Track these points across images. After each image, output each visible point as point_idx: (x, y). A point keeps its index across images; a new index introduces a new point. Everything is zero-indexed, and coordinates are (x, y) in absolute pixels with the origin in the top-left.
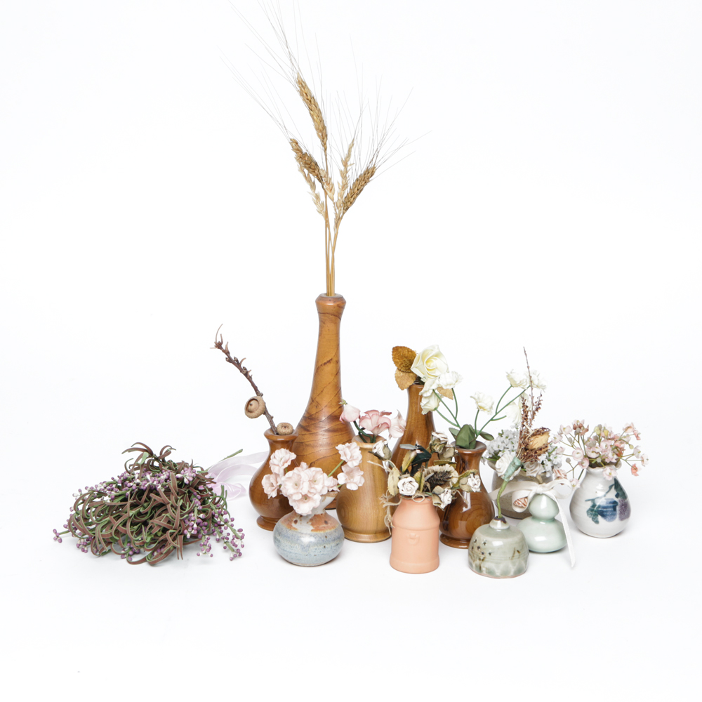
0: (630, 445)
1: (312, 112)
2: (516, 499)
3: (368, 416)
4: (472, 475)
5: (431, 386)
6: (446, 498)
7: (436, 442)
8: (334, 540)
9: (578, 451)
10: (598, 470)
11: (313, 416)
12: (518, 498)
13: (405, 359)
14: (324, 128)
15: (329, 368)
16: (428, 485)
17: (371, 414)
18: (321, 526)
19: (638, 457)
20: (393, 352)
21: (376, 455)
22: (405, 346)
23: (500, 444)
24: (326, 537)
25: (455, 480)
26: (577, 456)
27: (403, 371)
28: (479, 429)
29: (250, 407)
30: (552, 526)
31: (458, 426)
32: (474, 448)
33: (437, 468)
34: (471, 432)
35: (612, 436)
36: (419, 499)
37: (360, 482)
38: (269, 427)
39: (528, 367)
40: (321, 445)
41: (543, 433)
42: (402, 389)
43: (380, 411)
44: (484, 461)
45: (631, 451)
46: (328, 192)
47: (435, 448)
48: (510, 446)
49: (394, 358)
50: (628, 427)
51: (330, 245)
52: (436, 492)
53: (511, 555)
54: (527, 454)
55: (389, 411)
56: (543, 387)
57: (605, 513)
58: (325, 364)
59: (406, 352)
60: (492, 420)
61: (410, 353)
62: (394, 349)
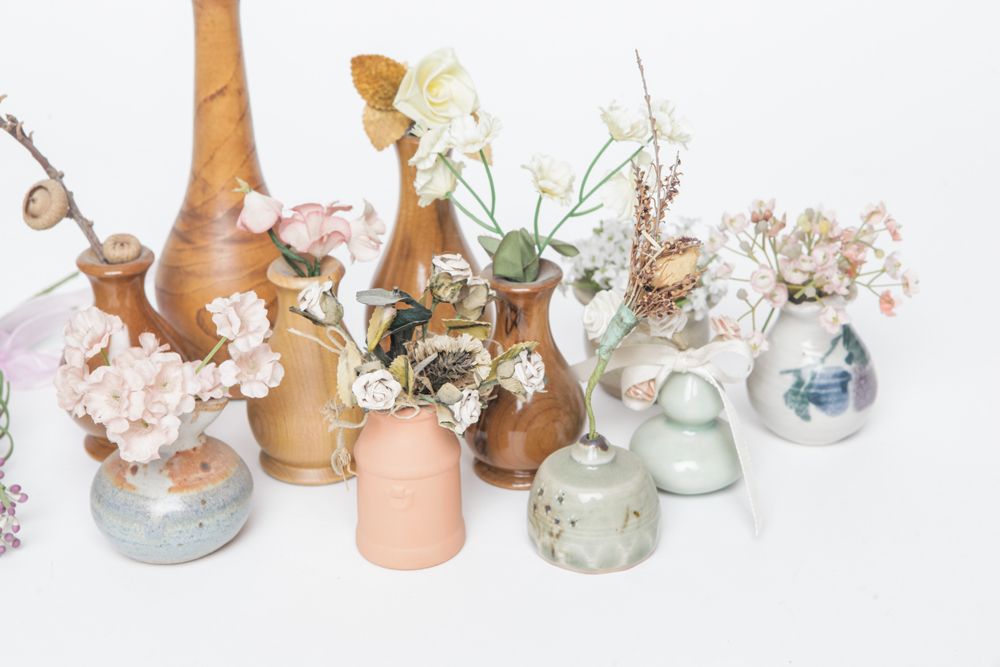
0: (876, 250)
2: (630, 385)
3: (299, 217)
4: (524, 355)
5: (433, 145)
6: (468, 411)
7: (441, 281)
8: (224, 507)
9: (765, 272)
10: (806, 308)
11: (198, 211)
12: (635, 382)
13: (382, 82)
15: (223, 107)
16: (426, 382)
17: (305, 212)
18: (194, 476)
19: (894, 276)
20: (353, 68)
21: (307, 315)
22: (380, 53)
23: (596, 252)
24: (204, 502)
25: (484, 372)
26: (761, 282)
27: (380, 110)
28: (544, 232)
29: (31, 205)
30: (710, 439)
31: (498, 230)
32: (535, 280)
33: (442, 341)
34: (527, 244)
35: (836, 233)
36: (408, 412)
37: (273, 378)
38: (87, 245)
39: (647, 98)
41: (684, 251)
42: (380, 147)
43: (325, 204)
44: (564, 291)
45: (879, 264)
47: (440, 292)
48: (617, 257)
49: (357, 82)
50: (873, 213)
52: (444, 399)
53: (620, 523)
54: (650, 300)
55: (347, 204)
56: (684, 140)
57: (823, 399)
58: (212, 97)
59: (382, 67)
60: (571, 214)
61: (392, 68)
62: (354, 61)
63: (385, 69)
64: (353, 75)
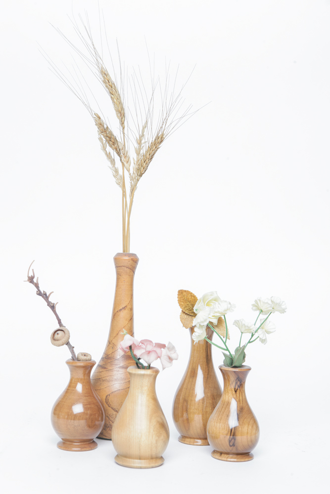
1: (112, 96)
3: (144, 347)
11: (110, 356)
13: (188, 303)
14: (122, 109)
15: (124, 314)
17: (145, 344)
20: (178, 295)
27: (186, 314)
29: (56, 336)
38: (71, 356)
40: (115, 380)
42: (186, 327)
46: (125, 163)
49: (179, 301)
51: (127, 211)
58: (120, 310)
61: (193, 298)
62: (179, 291)
63: (190, 297)
64: (178, 298)
